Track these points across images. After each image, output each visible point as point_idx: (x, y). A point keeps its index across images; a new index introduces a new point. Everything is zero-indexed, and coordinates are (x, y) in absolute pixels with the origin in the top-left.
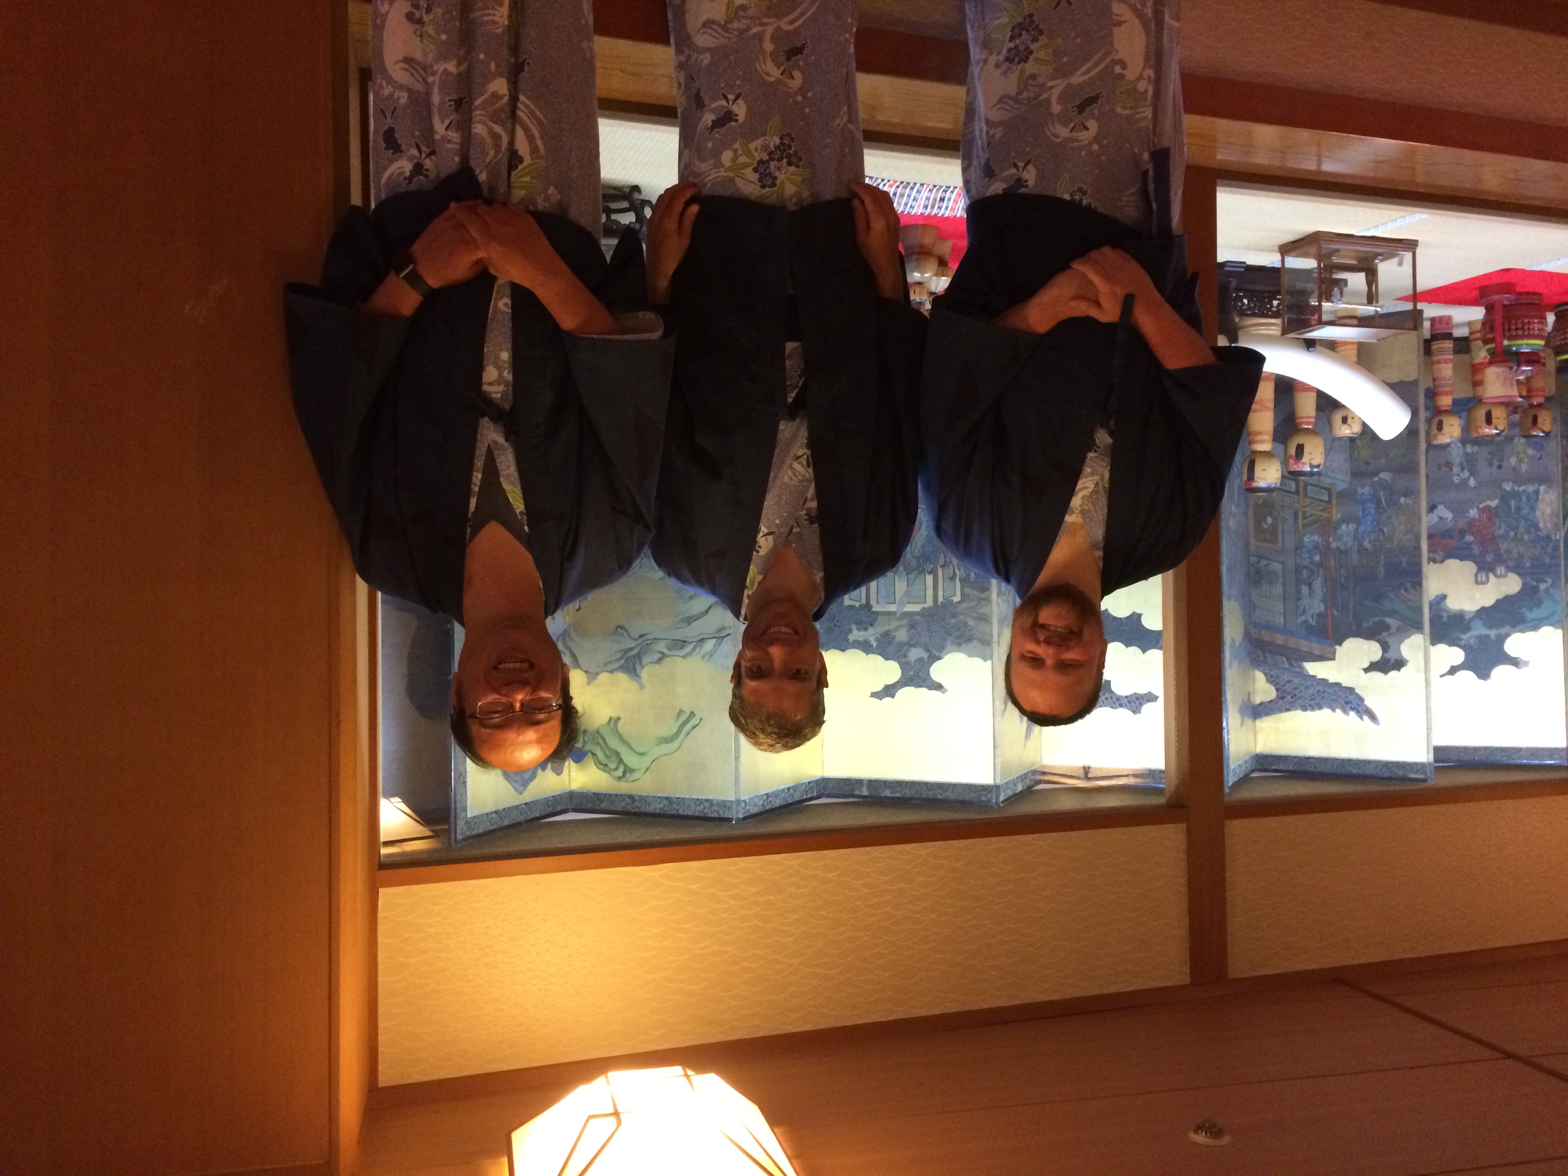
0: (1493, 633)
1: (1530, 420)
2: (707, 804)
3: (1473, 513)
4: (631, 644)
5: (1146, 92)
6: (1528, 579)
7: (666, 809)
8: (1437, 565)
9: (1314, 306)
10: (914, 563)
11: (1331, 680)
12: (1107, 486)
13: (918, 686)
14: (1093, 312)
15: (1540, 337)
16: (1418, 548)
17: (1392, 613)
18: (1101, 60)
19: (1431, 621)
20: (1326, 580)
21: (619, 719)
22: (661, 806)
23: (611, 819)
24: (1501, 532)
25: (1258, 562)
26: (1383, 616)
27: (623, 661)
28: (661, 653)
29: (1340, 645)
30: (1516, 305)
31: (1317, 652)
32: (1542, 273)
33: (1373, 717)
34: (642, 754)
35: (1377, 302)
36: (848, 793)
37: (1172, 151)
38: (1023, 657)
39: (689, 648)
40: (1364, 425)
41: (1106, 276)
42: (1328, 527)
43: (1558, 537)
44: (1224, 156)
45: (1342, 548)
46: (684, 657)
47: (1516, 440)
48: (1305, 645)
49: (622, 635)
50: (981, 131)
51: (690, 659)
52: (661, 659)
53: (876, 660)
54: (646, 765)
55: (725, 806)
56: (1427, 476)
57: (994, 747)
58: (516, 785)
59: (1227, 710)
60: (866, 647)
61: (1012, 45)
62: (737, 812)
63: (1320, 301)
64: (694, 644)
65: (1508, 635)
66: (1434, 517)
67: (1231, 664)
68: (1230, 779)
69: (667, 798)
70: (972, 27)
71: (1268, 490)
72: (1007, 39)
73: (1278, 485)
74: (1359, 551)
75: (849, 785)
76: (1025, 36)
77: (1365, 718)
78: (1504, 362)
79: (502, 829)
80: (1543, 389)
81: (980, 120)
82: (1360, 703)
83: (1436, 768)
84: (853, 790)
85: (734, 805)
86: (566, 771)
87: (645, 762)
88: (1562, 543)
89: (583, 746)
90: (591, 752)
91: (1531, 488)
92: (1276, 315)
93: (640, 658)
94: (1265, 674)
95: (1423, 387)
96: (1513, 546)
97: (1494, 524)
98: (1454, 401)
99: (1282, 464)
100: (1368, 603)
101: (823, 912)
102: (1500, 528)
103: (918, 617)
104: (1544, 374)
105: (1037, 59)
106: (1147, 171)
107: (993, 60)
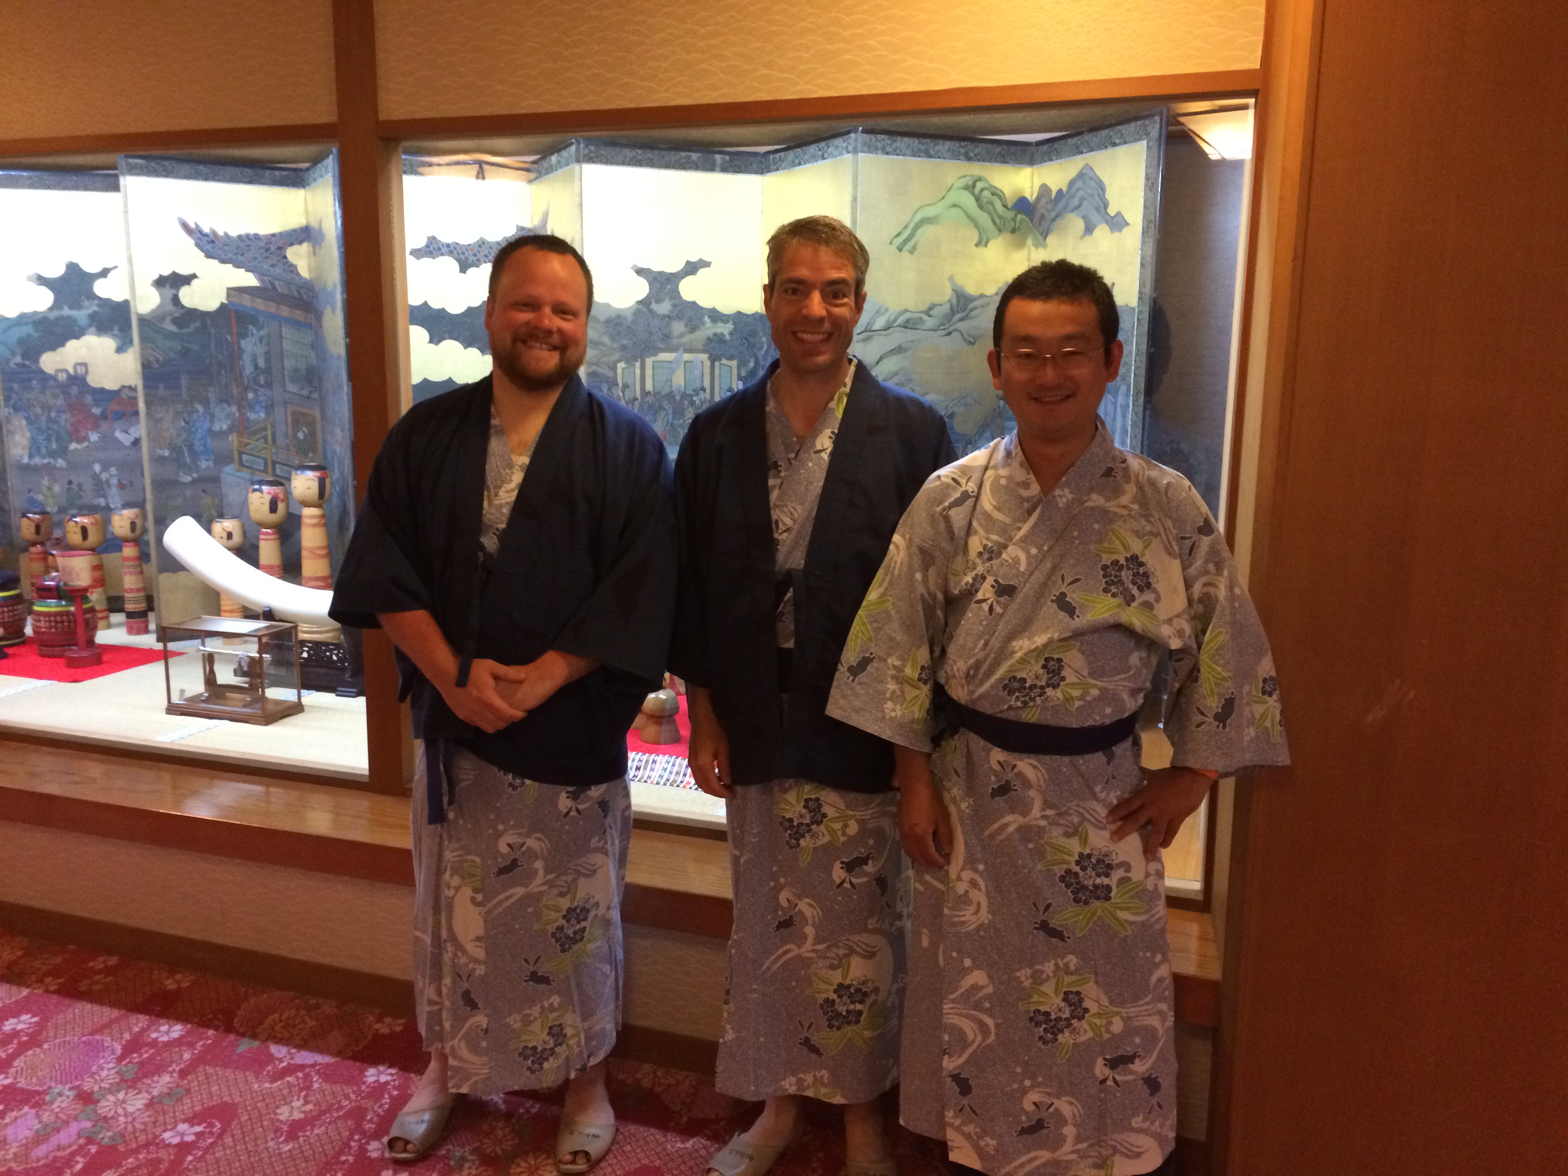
0: (66, 311)
1: (43, 530)
2: (889, 149)
3: (94, 437)
4: (961, 326)
5: (452, 875)
6: (33, 367)
7: (932, 145)
8: (127, 384)
9: (266, 653)
10: (665, 404)
11: (230, 266)
12: (486, 493)
13: (661, 273)
14: (502, 669)
15: (40, 614)
16: (148, 403)
17: (171, 336)
18: (495, 906)
19: (130, 326)
20: (241, 374)
21: (977, 245)
22: (937, 148)
24: (64, 417)
25: (310, 392)
26: (179, 333)
27: (971, 306)
28: (930, 316)
29: (222, 304)
30: (65, 646)
31: (247, 297)
32: (40, 677)
33: (185, 226)
34: (954, 206)
35: (204, 655)
36: (736, 157)
37: (426, 819)
38: (575, 314)
39: (900, 320)
40: (209, 531)
41: (488, 706)
42: (241, 427)
43: (6, 410)
44: (362, 803)
45: (226, 406)
46: (906, 311)
47: (56, 509)
48: (259, 304)
49: (969, 335)
50: (613, 844)
51: (900, 309)
52: (930, 309)
53: (705, 302)
54: (951, 194)
55: (869, 147)
56: (142, 474)
57: (581, 205)
58: (1091, 174)
59: (337, 237)
60: (715, 315)
61: (583, 924)
62: (856, 140)
63: (261, 657)
64: (896, 325)
65: (51, 309)
66: (134, 433)
67: (335, 287)
68: (331, 163)
69: (931, 156)
70: (618, 938)
71: (303, 468)
72: (587, 929)
73: (293, 473)
74: (208, 402)
75: (735, 165)
76: (570, 933)
77: (193, 226)
78: (71, 591)
79: (1110, 126)
80: (31, 560)
81: (614, 854)
82: (199, 242)
83: (116, 168)
84: (731, 160)
85: (859, 146)
86: (1036, 189)
87: (952, 197)
89: (1016, 215)
90: (1008, 210)
91: (37, 461)
92: (303, 643)
93: (952, 309)
94: (298, 274)
95: (151, 567)
96: (51, 402)
97: (72, 425)
98: (121, 551)
99: (291, 494)
100: (196, 347)
101: (773, 28)
102: (66, 421)
103: (661, 346)
104: (32, 577)
105: (557, 911)
106: (450, 803)
107: (601, 911)
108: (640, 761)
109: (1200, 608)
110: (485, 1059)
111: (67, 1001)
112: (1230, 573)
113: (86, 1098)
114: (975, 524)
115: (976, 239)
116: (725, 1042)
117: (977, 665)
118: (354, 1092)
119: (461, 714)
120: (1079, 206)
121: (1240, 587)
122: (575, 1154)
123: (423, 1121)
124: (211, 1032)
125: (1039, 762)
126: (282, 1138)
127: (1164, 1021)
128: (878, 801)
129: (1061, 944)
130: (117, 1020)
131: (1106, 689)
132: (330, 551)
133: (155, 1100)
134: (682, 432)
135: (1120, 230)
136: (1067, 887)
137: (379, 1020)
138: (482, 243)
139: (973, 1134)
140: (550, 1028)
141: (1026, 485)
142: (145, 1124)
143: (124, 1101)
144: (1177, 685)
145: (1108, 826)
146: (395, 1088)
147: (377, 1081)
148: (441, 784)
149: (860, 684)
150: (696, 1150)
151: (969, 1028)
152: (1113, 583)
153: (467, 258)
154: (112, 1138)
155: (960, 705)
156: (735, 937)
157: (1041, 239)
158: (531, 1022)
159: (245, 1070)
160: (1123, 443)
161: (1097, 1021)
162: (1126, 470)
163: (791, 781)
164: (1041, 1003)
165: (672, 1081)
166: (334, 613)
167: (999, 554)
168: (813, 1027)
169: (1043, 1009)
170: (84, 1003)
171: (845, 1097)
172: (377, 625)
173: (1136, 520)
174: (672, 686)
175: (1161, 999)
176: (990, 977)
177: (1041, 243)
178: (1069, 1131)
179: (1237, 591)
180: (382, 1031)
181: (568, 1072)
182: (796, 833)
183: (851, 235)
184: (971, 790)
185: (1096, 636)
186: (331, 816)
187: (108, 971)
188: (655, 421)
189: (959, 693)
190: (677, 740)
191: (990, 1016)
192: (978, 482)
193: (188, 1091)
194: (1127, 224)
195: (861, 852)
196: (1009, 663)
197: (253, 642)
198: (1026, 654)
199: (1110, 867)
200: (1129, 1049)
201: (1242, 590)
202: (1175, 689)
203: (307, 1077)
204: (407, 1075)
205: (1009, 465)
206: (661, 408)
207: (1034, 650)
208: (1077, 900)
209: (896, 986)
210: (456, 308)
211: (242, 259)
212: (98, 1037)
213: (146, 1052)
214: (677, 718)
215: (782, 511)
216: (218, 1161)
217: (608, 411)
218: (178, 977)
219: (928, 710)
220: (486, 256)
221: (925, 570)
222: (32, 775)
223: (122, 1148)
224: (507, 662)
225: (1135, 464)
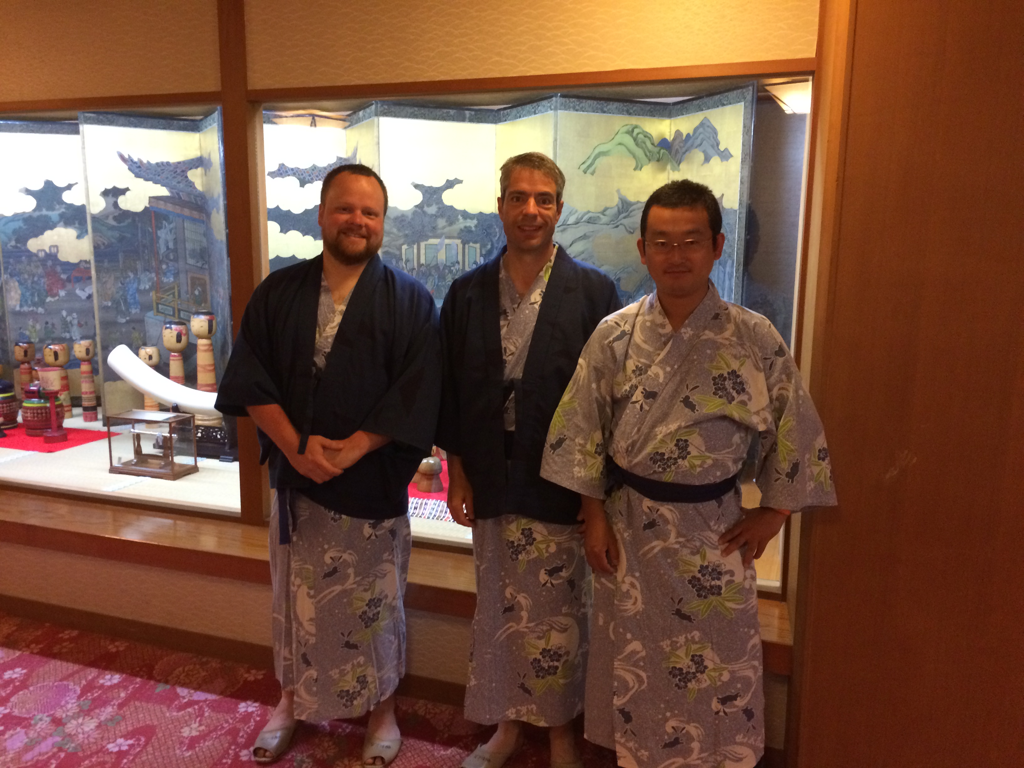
0: (44, 212)
1: (29, 353)
2: (577, 107)
3: (62, 293)
4: (625, 221)
5: (295, 577)
6: (23, 248)
7: (605, 105)
9: (174, 433)
10: (433, 272)
11: (151, 183)
12: (317, 329)
13: (431, 188)
14: (328, 442)
15: (27, 408)
16: (98, 271)
17: (112, 228)
18: (322, 599)
19: (86, 222)
20: (158, 253)
21: (635, 169)
22: (609, 107)
23: (644, 97)
24: (43, 280)
25: (203, 264)
26: (118, 226)
27: (630, 209)
28: (604, 215)
29: (146, 208)
30: (44, 429)
31: (162, 202)
32: (28, 449)
33: (122, 157)
34: (620, 144)
35: (134, 435)
36: (479, 113)
37: (278, 541)
38: (376, 215)
39: (585, 218)
40: (137, 354)
41: (319, 466)
42: (157, 287)
43: (5, 276)
44: (237, 531)
45: (148, 273)
46: (589, 212)
47: (37, 340)
48: (170, 207)
49: (630, 228)
50: (397, 557)
51: (585, 210)
52: (605, 210)
53: (459, 206)
54: (617, 136)
55: (565, 107)
56: (94, 318)
57: (379, 143)
58: (708, 124)
59: (221, 164)
60: (466, 215)
61: (379, 609)
62: (556, 102)
63: (171, 437)
64: (582, 221)
65: (34, 210)
66: (88, 291)
67: (219, 197)
68: (216, 116)
69: (604, 112)
70: (401, 618)
71: (198, 313)
72: (381, 612)
73: (192, 316)
74: (137, 271)
75: (478, 118)
76: (371, 615)
77: (127, 157)
78: (48, 393)
79: (720, 93)
80: (22, 373)
81: (398, 564)
82: (131, 167)
84: (475, 115)
85: (558, 105)
86: (673, 133)
87: (618, 139)
88: (2, 271)
89: (660, 150)
90: (655, 146)
91: (26, 309)
92: (198, 427)
93: (619, 211)
94: (195, 188)
95: (100, 377)
96: (35, 271)
97: (48, 286)
98: (79, 367)
99: (190, 330)
100: (129, 235)
101: (502, 31)
102: (44, 283)
103: (430, 234)
104: (22, 384)
105: (362, 601)
106: (293, 531)
107: (389, 600)
108: (417, 503)
109: (777, 404)
110: (316, 698)
111: (45, 659)
112: (796, 382)
113: (57, 722)
114: (630, 351)
115: (634, 164)
116: (470, 687)
117: (633, 444)
118: (231, 718)
119: (302, 471)
120: (700, 145)
121: (803, 389)
122: (375, 758)
123: (276, 737)
124: (138, 680)
125: (674, 507)
126: (185, 748)
127: (755, 673)
128: (570, 530)
129: (689, 624)
130: (77, 672)
131: (717, 460)
132: (216, 367)
133: (103, 724)
134: (445, 291)
135: (727, 160)
136: (693, 587)
137: (248, 672)
138: (314, 168)
139: (633, 748)
140: (358, 678)
141: (663, 326)
142: (96, 739)
143: (82, 724)
144: (764, 454)
145: (719, 547)
146: (258, 715)
147: (246, 711)
148: (287, 519)
149: (558, 455)
150: (453, 756)
151: (629, 678)
152: (720, 389)
153: (304, 178)
154: (75, 748)
155: (624, 470)
156: (477, 618)
157: (676, 165)
158: (345, 675)
159: (161, 704)
160: (730, 296)
161: (712, 674)
162: (728, 315)
163: (513, 517)
164: (677, 662)
165: (438, 711)
166: (218, 406)
167: (646, 371)
168: (526, 677)
169: (678, 666)
170: (56, 660)
171: (547, 723)
172: (246, 414)
173: (734, 348)
174: (438, 454)
175: (754, 658)
176: (644, 646)
177: (676, 168)
178: (695, 745)
179: (801, 393)
180: (249, 679)
181: (369, 707)
182: (516, 551)
183: (554, 164)
184: (630, 525)
185: (710, 424)
186: (216, 539)
187: (72, 640)
188: (426, 283)
189: (622, 462)
190: (441, 490)
191: (643, 671)
192: (632, 324)
193: (124, 717)
194: (732, 156)
195: (559, 563)
196: (654, 442)
197: (166, 427)
198: (664, 436)
199: (720, 573)
200: (733, 691)
201: (804, 392)
202: (763, 457)
203: (201, 708)
204: (265, 707)
205: (652, 313)
206: (430, 274)
207: (669, 434)
208: (699, 596)
209: (581, 651)
210: (297, 210)
211: (159, 178)
212: (65, 683)
213: (97, 692)
214: (441, 475)
215: (509, 342)
216: (143, 763)
217: (397, 278)
218: (117, 643)
219: (602, 472)
220: (317, 176)
221: (598, 381)
222: (22, 512)
223: (81, 754)
224: (332, 438)
225: (734, 311)
